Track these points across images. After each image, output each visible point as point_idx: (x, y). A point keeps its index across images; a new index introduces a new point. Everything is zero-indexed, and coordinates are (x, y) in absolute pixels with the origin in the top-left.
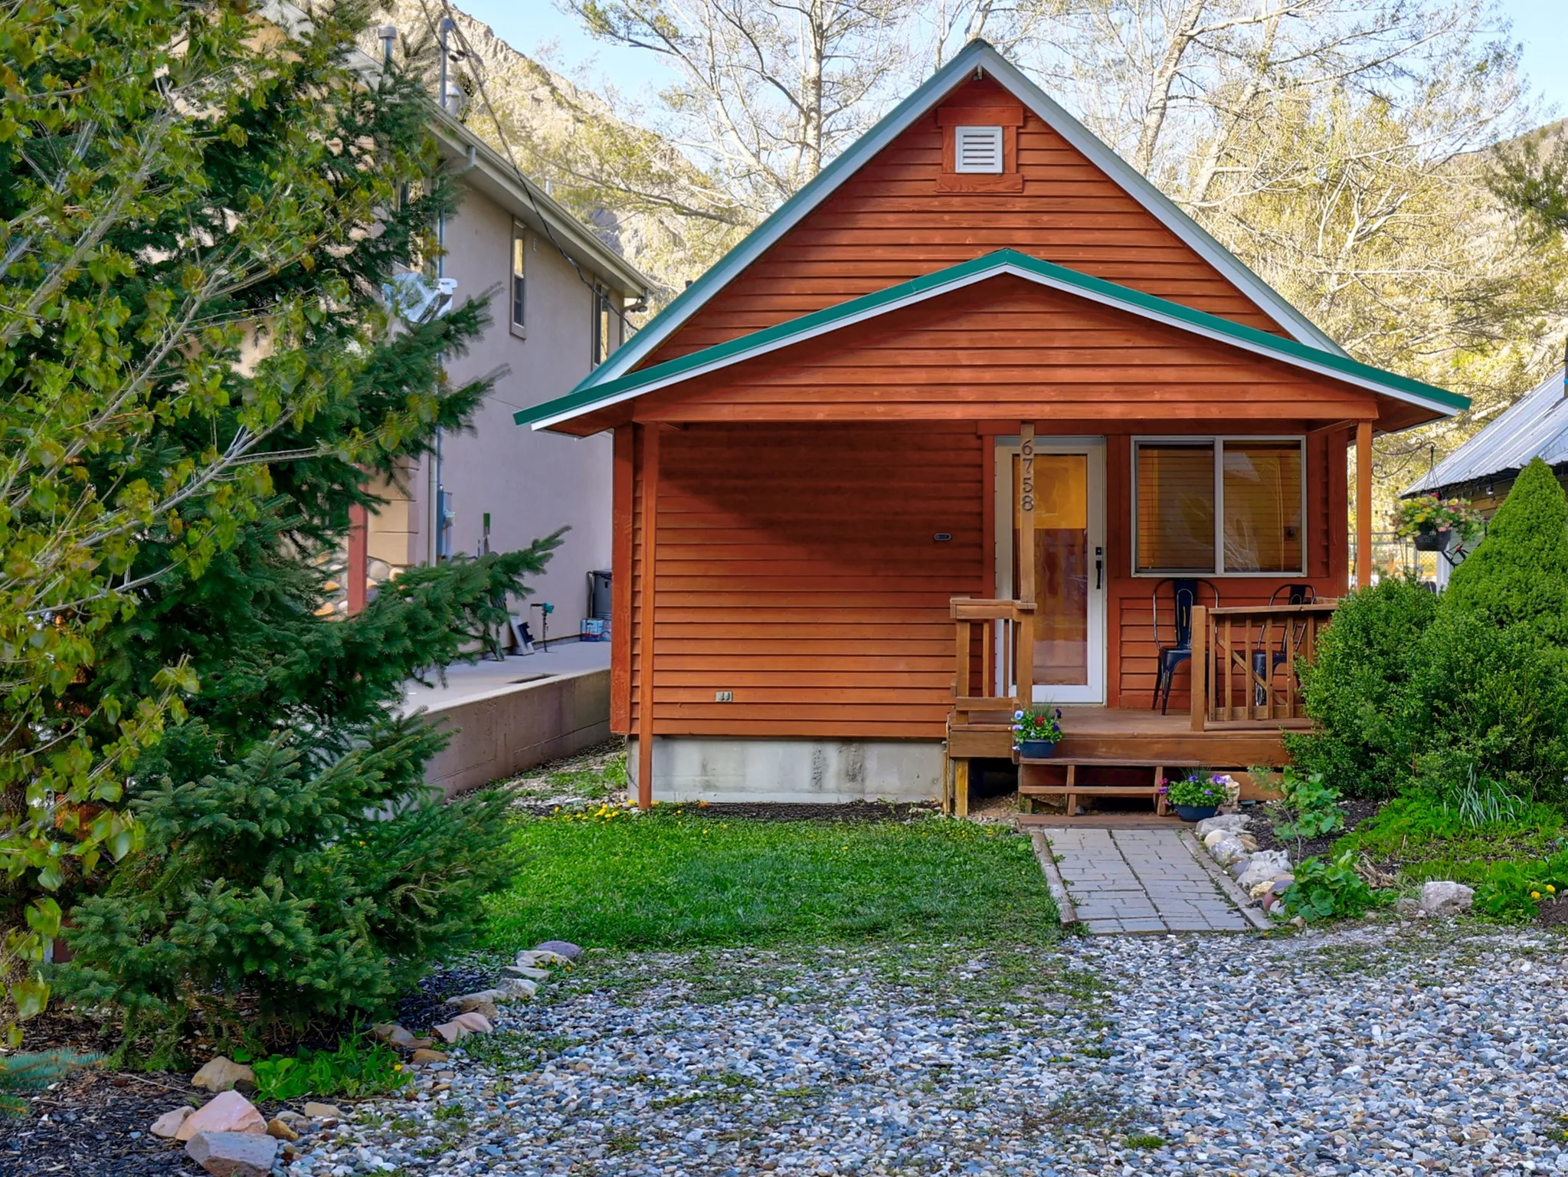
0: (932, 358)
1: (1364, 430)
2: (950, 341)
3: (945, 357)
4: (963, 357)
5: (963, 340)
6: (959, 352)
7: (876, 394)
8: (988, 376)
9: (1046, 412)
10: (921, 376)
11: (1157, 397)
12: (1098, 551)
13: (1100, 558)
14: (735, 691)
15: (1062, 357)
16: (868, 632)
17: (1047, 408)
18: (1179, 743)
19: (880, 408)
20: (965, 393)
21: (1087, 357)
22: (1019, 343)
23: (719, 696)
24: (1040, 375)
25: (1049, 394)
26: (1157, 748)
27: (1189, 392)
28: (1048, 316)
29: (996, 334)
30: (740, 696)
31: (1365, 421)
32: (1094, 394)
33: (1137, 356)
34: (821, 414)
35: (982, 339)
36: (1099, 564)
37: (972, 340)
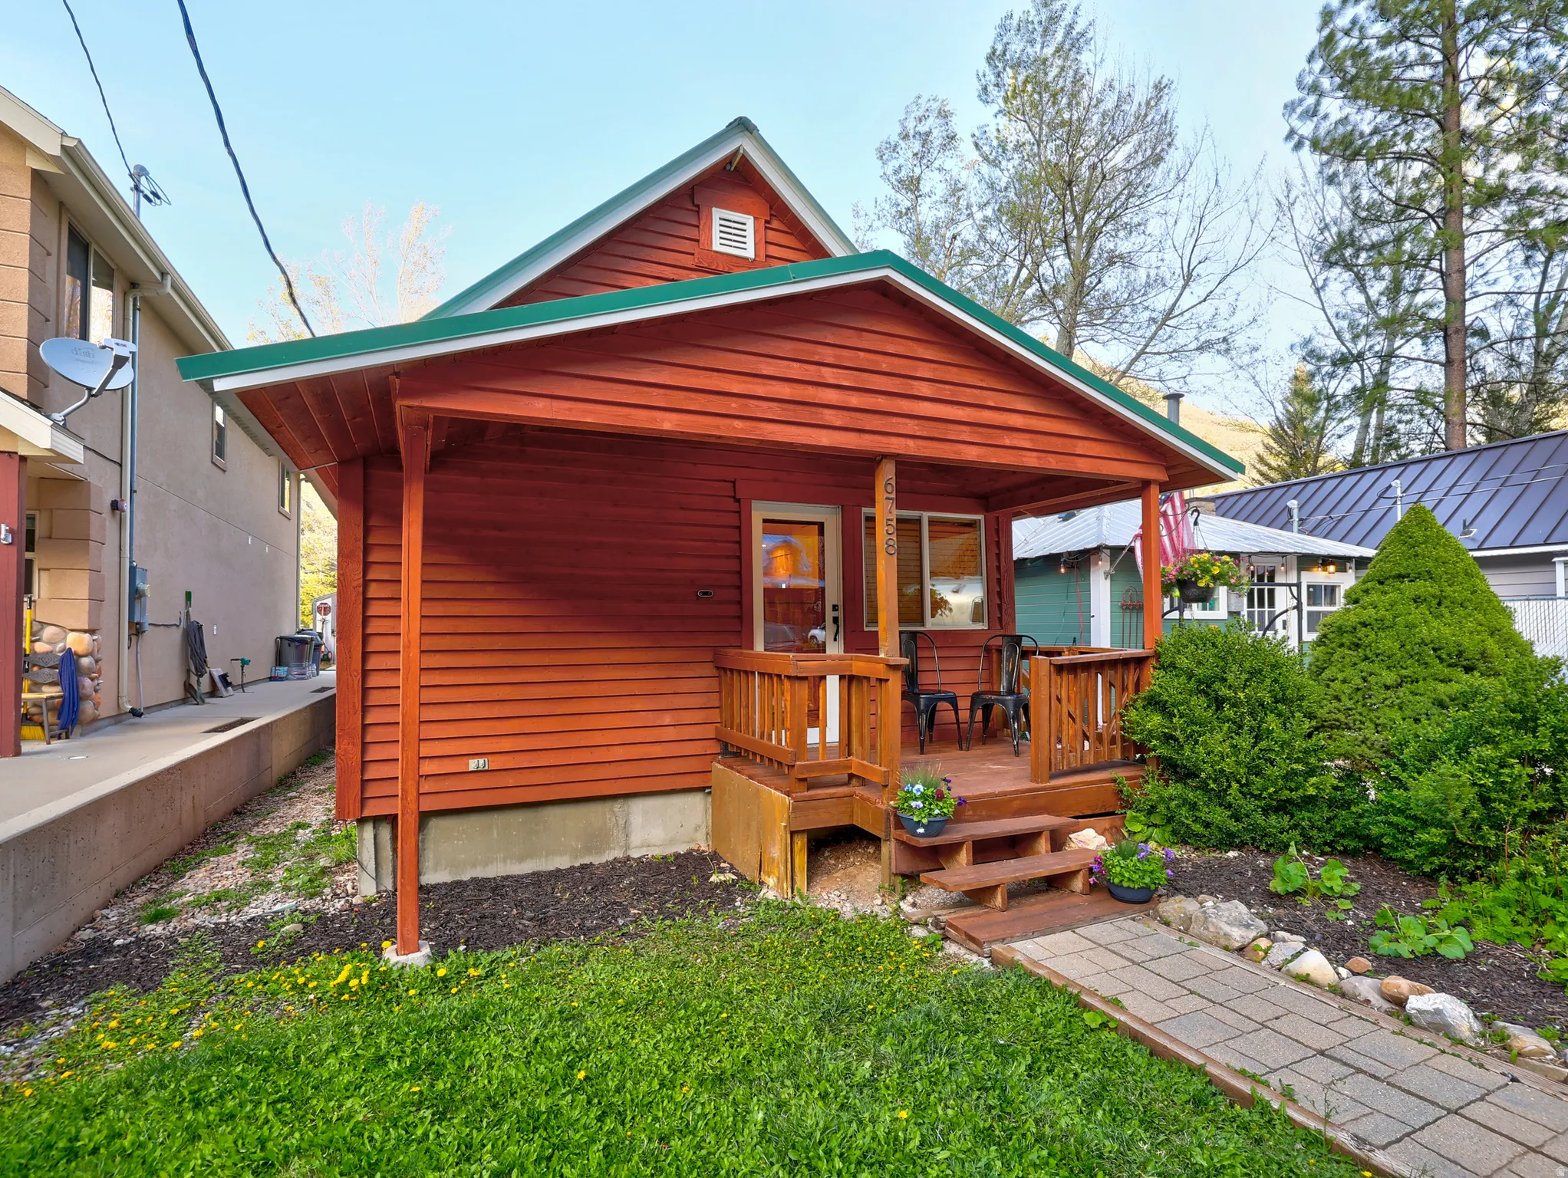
0: (795, 370)
1: (1154, 490)
2: (814, 353)
3: (810, 372)
4: (829, 375)
5: (828, 355)
6: (824, 369)
7: (733, 407)
8: (855, 400)
9: (910, 448)
10: (785, 391)
11: (1007, 442)
12: (835, 608)
13: (835, 614)
14: (491, 758)
15: (925, 389)
16: (635, 688)
17: (911, 442)
18: (1034, 797)
19: (738, 424)
20: (830, 417)
21: (946, 392)
22: (884, 367)
23: (473, 764)
24: (905, 406)
25: (911, 427)
26: (1016, 804)
27: (1031, 440)
28: (911, 343)
29: (861, 354)
30: (498, 763)
31: (1155, 481)
32: (953, 432)
33: (991, 399)
34: (668, 423)
35: (847, 357)
36: (836, 620)
37: (835, 356)
